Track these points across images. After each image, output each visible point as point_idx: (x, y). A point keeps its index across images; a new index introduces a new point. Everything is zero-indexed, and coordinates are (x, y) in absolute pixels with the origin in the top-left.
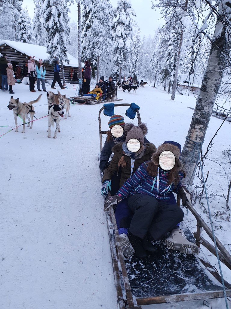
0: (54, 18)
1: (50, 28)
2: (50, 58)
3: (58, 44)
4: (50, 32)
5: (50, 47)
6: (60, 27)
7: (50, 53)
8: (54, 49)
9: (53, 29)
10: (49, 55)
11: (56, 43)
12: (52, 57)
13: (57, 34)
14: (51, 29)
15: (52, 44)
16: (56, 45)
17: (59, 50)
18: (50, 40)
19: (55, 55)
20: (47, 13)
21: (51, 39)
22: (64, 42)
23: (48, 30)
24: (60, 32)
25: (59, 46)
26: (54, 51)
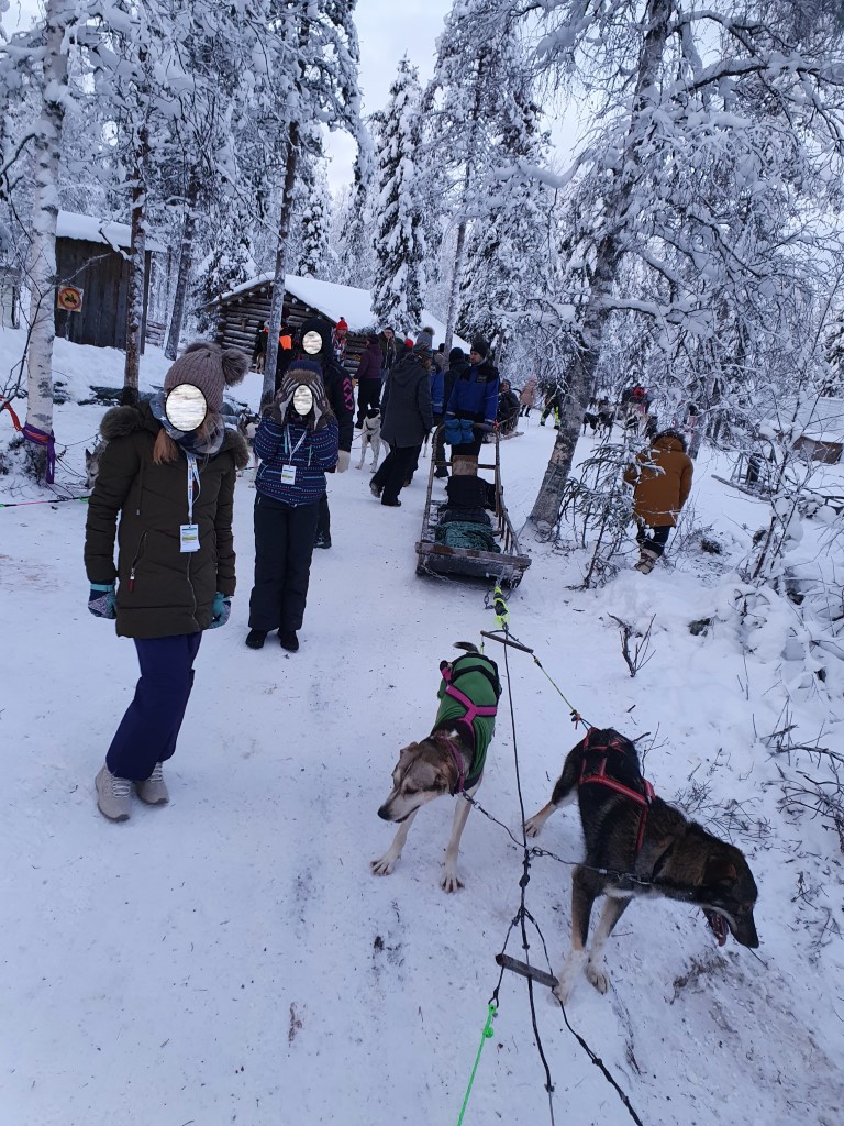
0: (403, 227)
1: (389, 249)
2: (377, 325)
3: (402, 290)
4: (388, 261)
5: (381, 296)
6: (414, 248)
7: (378, 311)
8: (391, 302)
9: (396, 253)
10: (376, 317)
11: (398, 288)
12: (382, 322)
13: (404, 266)
14: (391, 255)
15: (388, 290)
16: (398, 293)
17: (403, 306)
18: (384, 280)
19: (391, 317)
20: (387, 214)
21: (386, 277)
22: (419, 287)
23: (383, 255)
24: (412, 261)
25: (404, 297)
26: (390, 308)
